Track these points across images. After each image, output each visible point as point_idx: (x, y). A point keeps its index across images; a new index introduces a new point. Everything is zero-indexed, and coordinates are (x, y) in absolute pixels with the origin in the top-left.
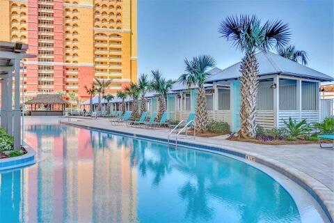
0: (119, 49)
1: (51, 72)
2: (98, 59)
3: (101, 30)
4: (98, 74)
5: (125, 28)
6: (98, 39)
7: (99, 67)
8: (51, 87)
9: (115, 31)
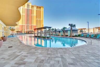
0: (40, 23)
1: (29, 26)
2: (37, 24)
3: (37, 19)
4: (37, 27)
5: (41, 19)
6: (37, 21)
7: (37, 26)
8: (29, 29)
9: (40, 19)
